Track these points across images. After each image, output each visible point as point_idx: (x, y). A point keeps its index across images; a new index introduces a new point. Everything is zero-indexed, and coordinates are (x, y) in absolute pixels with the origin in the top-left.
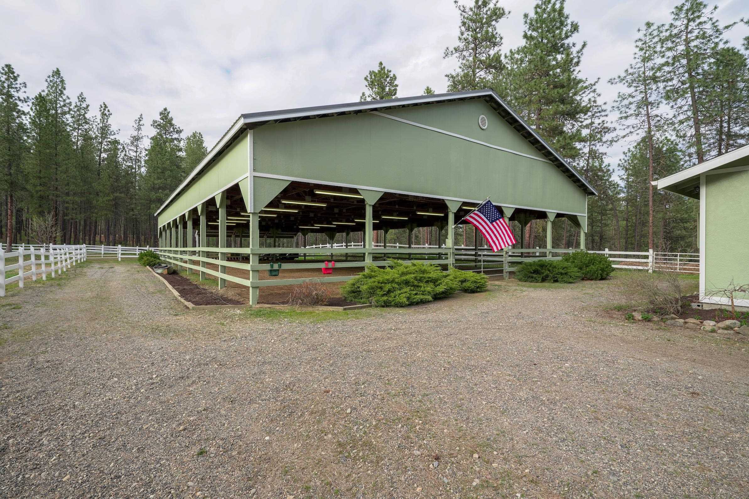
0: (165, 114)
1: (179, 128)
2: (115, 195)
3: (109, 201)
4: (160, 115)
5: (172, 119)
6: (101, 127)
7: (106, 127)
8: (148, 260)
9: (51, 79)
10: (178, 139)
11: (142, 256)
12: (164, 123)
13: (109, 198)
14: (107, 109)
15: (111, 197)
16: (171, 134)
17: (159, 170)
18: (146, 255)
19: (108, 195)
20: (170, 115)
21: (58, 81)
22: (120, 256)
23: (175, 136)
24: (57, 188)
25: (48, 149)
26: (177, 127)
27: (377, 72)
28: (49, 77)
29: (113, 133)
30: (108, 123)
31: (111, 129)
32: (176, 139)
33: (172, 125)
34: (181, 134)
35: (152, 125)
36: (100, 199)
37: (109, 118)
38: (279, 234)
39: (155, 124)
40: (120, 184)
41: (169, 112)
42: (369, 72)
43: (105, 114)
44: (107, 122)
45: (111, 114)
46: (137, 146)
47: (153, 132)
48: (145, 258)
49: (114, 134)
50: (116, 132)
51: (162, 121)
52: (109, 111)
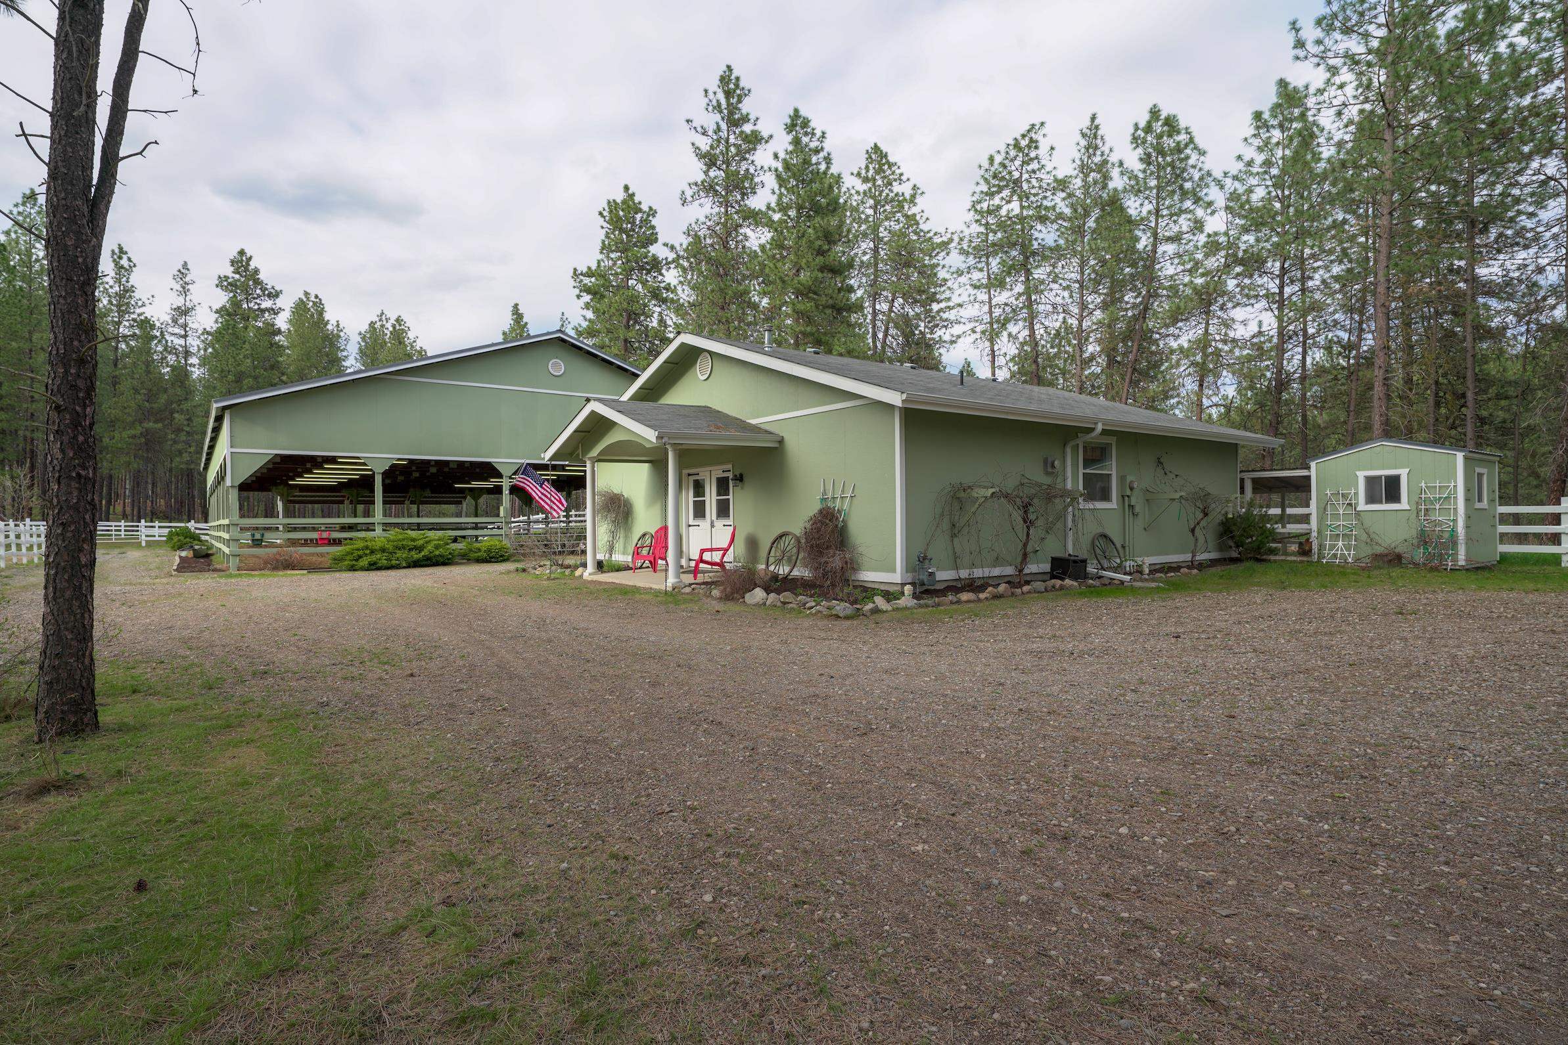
0: (241, 262)
1: (273, 288)
2: (145, 425)
3: (134, 437)
4: (232, 265)
5: (256, 271)
6: (116, 293)
7: (127, 291)
8: (179, 540)
9: (21, 209)
10: (273, 309)
11: (170, 536)
12: (243, 279)
13: (133, 432)
14: (125, 257)
15: (138, 430)
16: (258, 301)
17: (231, 378)
18: (178, 534)
19: (132, 425)
20: (253, 265)
21: (32, 211)
22: (143, 537)
23: (266, 304)
24: (32, 415)
25: (15, 340)
26: (268, 287)
27: (619, 201)
28: (16, 205)
29: (140, 303)
30: (129, 285)
31: (137, 295)
32: (267, 310)
33: (258, 282)
34: (277, 301)
35: (217, 286)
36: (117, 435)
37: (132, 274)
38: (425, 497)
39: (223, 283)
40: (155, 406)
41: (251, 258)
42: (606, 202)
43: (122, 267)
44: (128, 282)
45: (135, 266)
46: (185, 326)
47: (222, 298)
48: (176, 539)
49: (143, 305)
50: (147, 302)
51: (237, 276)
52: (129, 259)
